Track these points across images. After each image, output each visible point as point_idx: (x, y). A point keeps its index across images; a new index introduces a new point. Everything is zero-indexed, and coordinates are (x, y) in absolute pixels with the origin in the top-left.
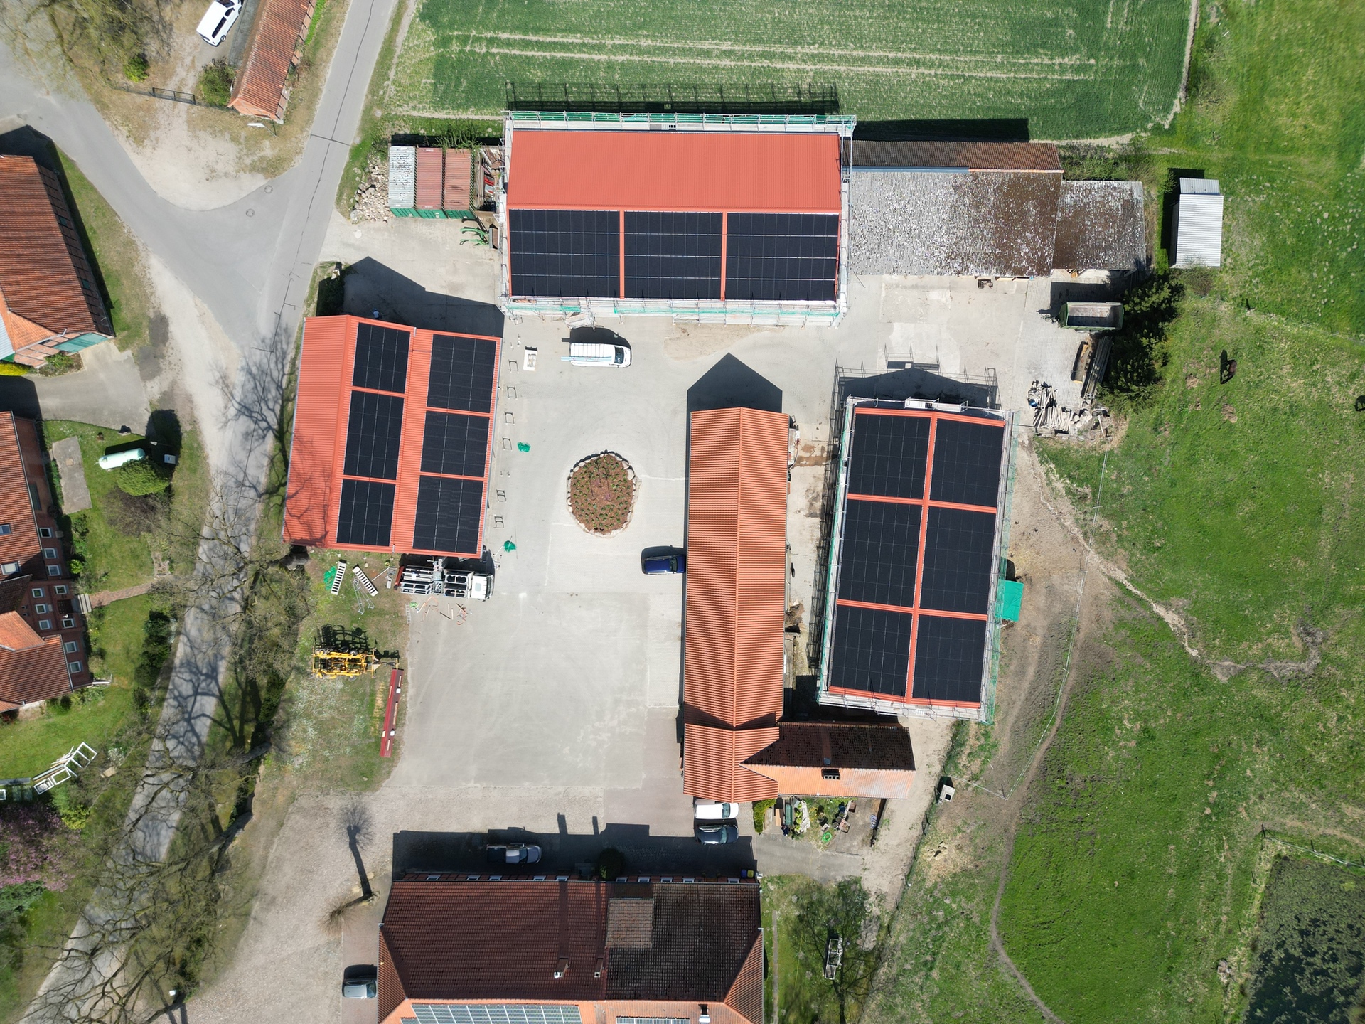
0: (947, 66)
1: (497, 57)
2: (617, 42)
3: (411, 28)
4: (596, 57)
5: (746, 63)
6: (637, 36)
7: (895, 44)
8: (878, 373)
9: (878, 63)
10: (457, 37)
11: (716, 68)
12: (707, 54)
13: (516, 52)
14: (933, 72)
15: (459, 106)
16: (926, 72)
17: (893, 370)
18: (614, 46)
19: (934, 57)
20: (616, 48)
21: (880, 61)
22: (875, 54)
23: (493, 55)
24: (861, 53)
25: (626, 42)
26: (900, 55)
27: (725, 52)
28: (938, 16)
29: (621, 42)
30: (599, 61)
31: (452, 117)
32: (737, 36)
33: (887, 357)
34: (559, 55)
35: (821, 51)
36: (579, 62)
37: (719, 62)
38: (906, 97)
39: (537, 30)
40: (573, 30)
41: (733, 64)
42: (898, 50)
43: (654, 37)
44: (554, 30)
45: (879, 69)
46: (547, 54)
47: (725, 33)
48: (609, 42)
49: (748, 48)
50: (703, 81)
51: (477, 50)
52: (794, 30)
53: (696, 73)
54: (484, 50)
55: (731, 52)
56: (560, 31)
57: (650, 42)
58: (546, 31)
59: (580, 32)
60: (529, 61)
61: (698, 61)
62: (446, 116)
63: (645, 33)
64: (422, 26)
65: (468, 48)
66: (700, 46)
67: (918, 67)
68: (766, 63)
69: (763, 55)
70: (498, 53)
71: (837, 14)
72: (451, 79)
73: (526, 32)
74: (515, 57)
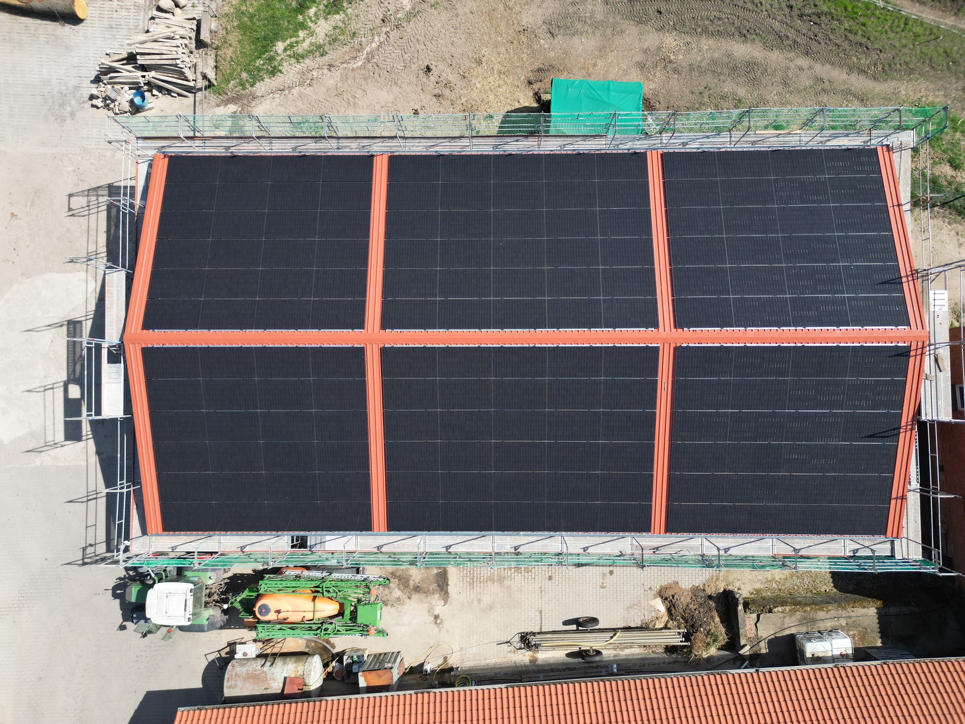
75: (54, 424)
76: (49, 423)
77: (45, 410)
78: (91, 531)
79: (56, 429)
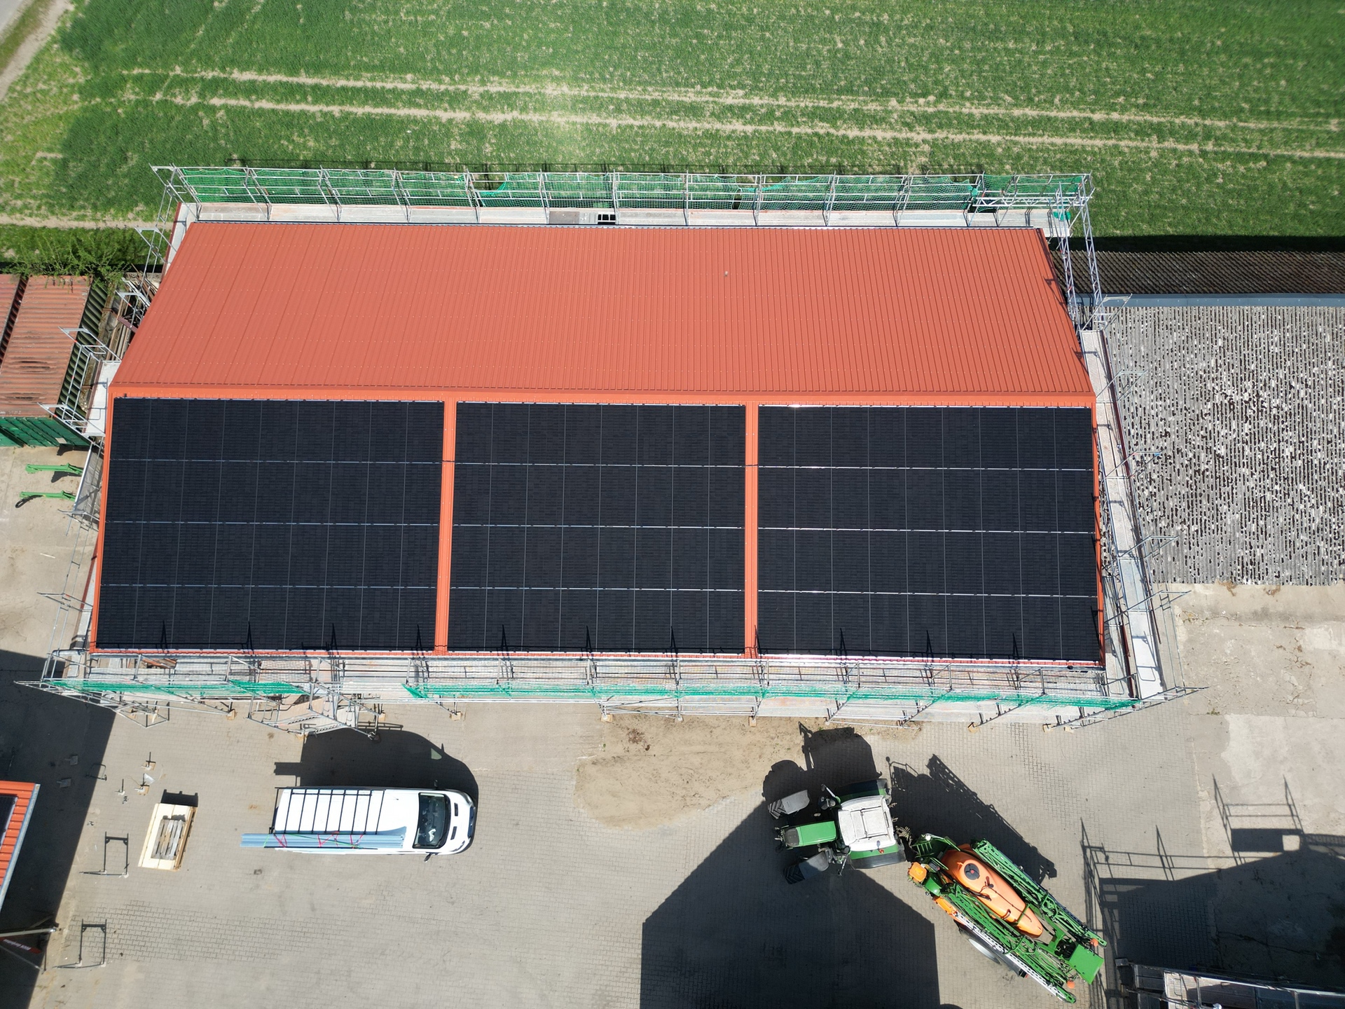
0: (1224, 137)
1: (222, 113)
2: (493, 89)
3: (37, 60)
4: (444, 115)
5: (779, 127)
6: (537, 78)
7: (1101, 99)
8: (1211, 866)
9: (1073, 130)
10: (139, 79)
11: (714, 136)
12: (693, 111)
13: (266, 104)
14: (1194, 147)
15: (110, 203)
16: (1181, 147)
17: (1250, 857)
18: (487, 96)
19: (1190, 122)
20: (491, 98)
21: (1073, 126)
22: (1062, 115)
23: (213, 110)
24: (1031, 112)
25: (513, 89)
26: (1115, 116)
27: (730, 108)
28: (1182, 53)
29: (501, 89)
30: (450, 121)
31: (89, 225)
32: (756, 80)
33: (1225, 817)
34: (360, 110)
35: (941, 107)
36: (403, 123)
37: (718, 126)
38: (1146, 193)
39: (316, 68)
40: (399, 67)
41: (750, 129)
42: (1112, 108)
43: (576, 81)
44: (355, 67)
45: (1076, 141)
46: (335, 110)
47: (731, 75)
48: (475, 89)
49: (782, 101)
50: (683, 159)
51: (179, 100)
52: (880, 72)
53: (667, 144)
54: (194, 100)
55: (745, 109)
56: (369, 68)
57: (565, 89)
58: (337, 70)
59: (414, 70)
60: (290, 121)
61: (671, 124)
62: (75, 224)
63: (557, 73)
64: (62, 58)
65: (159, 96)
66: (676, 97)
67: (1161, 139)
68: (822, 128)
69: (814, 115)
70: (225, 107)
71: (967, 45)
72: (104, 151)
73: (293, 71)
74: (261, 113)
75: (1250, 816)
76: (1251, 810)
77: (1265, 805)
78: (1124, 859)
79: (1244, 819)
